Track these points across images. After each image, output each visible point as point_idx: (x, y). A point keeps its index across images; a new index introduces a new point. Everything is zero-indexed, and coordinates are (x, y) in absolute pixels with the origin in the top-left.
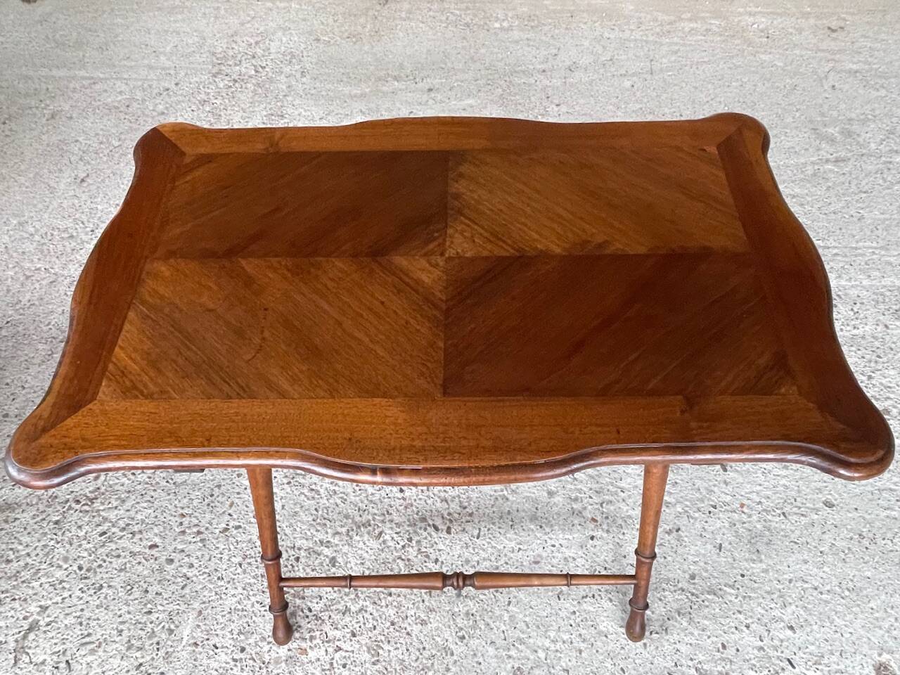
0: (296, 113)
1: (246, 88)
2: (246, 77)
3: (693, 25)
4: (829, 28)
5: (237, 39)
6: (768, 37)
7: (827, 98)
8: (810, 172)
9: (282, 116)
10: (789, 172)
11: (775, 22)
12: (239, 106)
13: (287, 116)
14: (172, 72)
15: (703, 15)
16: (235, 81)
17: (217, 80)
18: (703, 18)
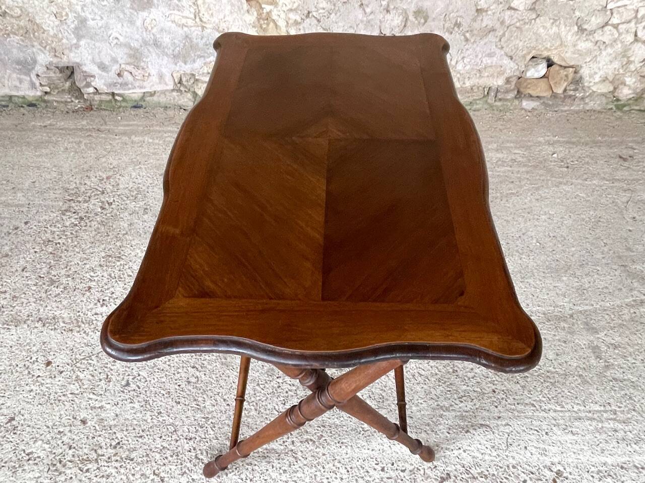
0: (133, 254)
1: (90, 226)
2: (93, 215)
3: (500, 155)
4: (620, 157)
5: (91, 174)
6: (568, 167)
7: (630, 231)
8: (627, 317)
9: (119, 257)
10: (606, 317)
11: (572, 151)
12: (80, 247)
13: (124, 257)
14: (25, 209)
15: (508, 145)
16: (81, 219)
17: (64, 217)
18: (507, 148)
